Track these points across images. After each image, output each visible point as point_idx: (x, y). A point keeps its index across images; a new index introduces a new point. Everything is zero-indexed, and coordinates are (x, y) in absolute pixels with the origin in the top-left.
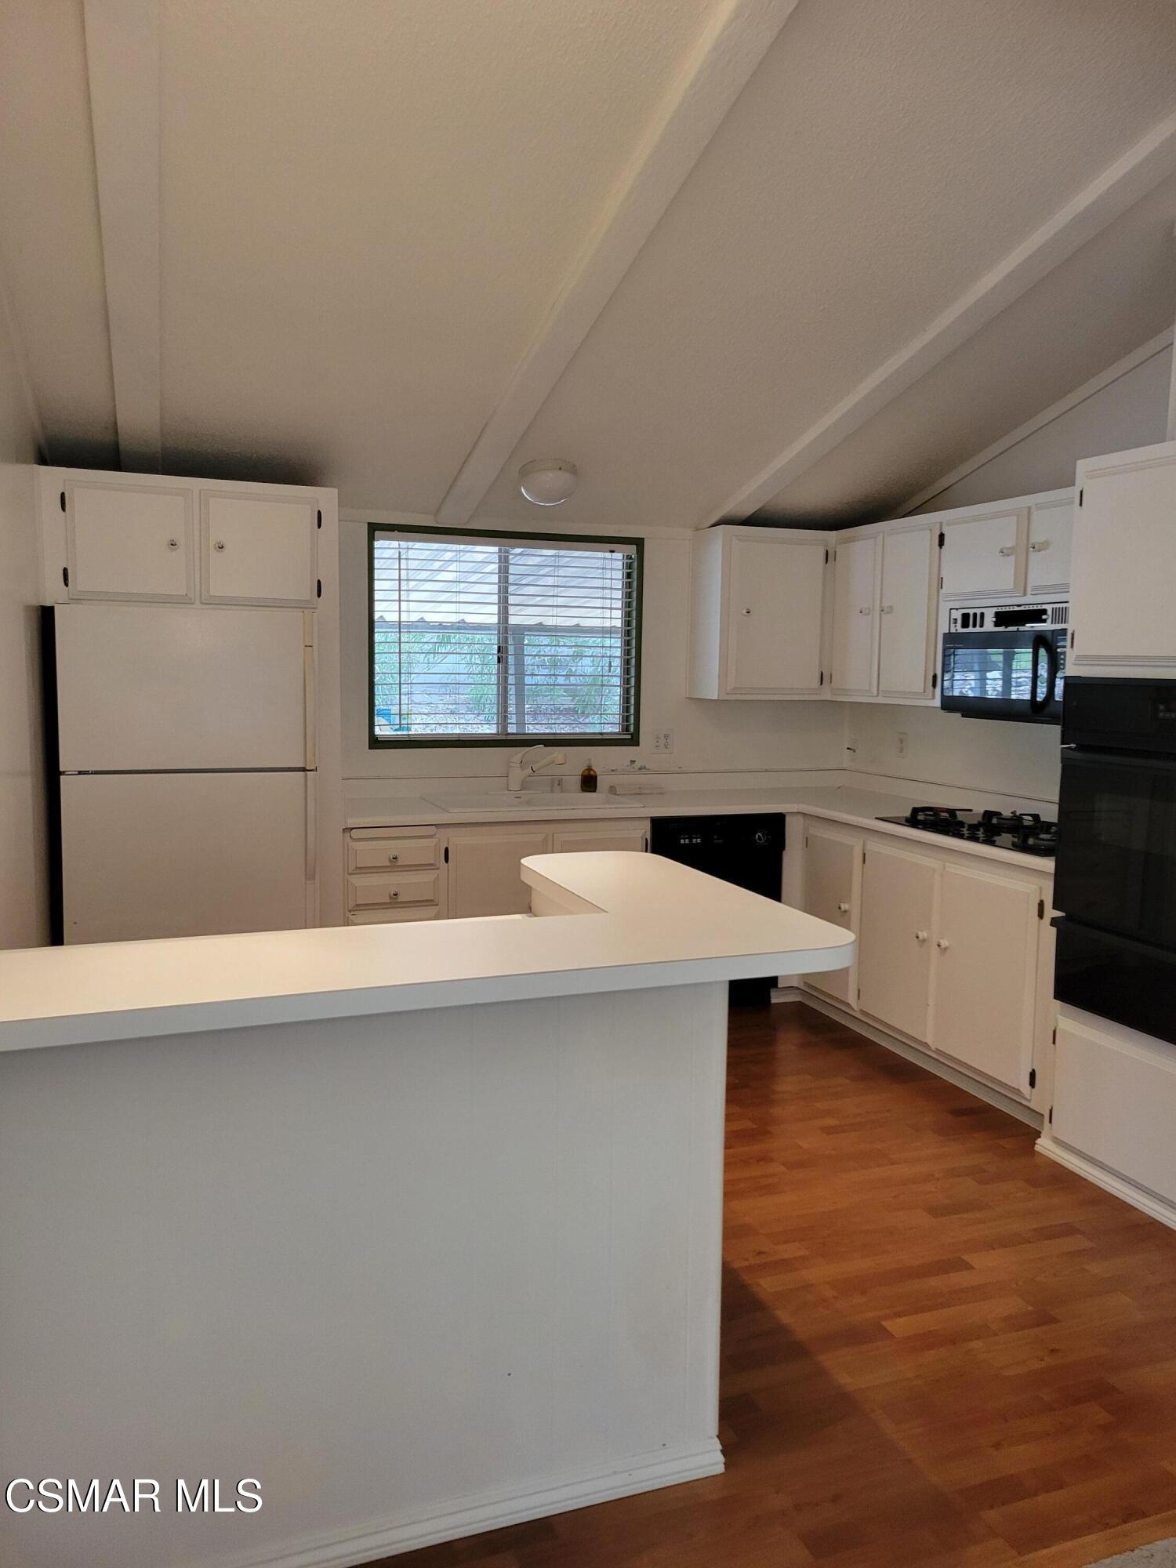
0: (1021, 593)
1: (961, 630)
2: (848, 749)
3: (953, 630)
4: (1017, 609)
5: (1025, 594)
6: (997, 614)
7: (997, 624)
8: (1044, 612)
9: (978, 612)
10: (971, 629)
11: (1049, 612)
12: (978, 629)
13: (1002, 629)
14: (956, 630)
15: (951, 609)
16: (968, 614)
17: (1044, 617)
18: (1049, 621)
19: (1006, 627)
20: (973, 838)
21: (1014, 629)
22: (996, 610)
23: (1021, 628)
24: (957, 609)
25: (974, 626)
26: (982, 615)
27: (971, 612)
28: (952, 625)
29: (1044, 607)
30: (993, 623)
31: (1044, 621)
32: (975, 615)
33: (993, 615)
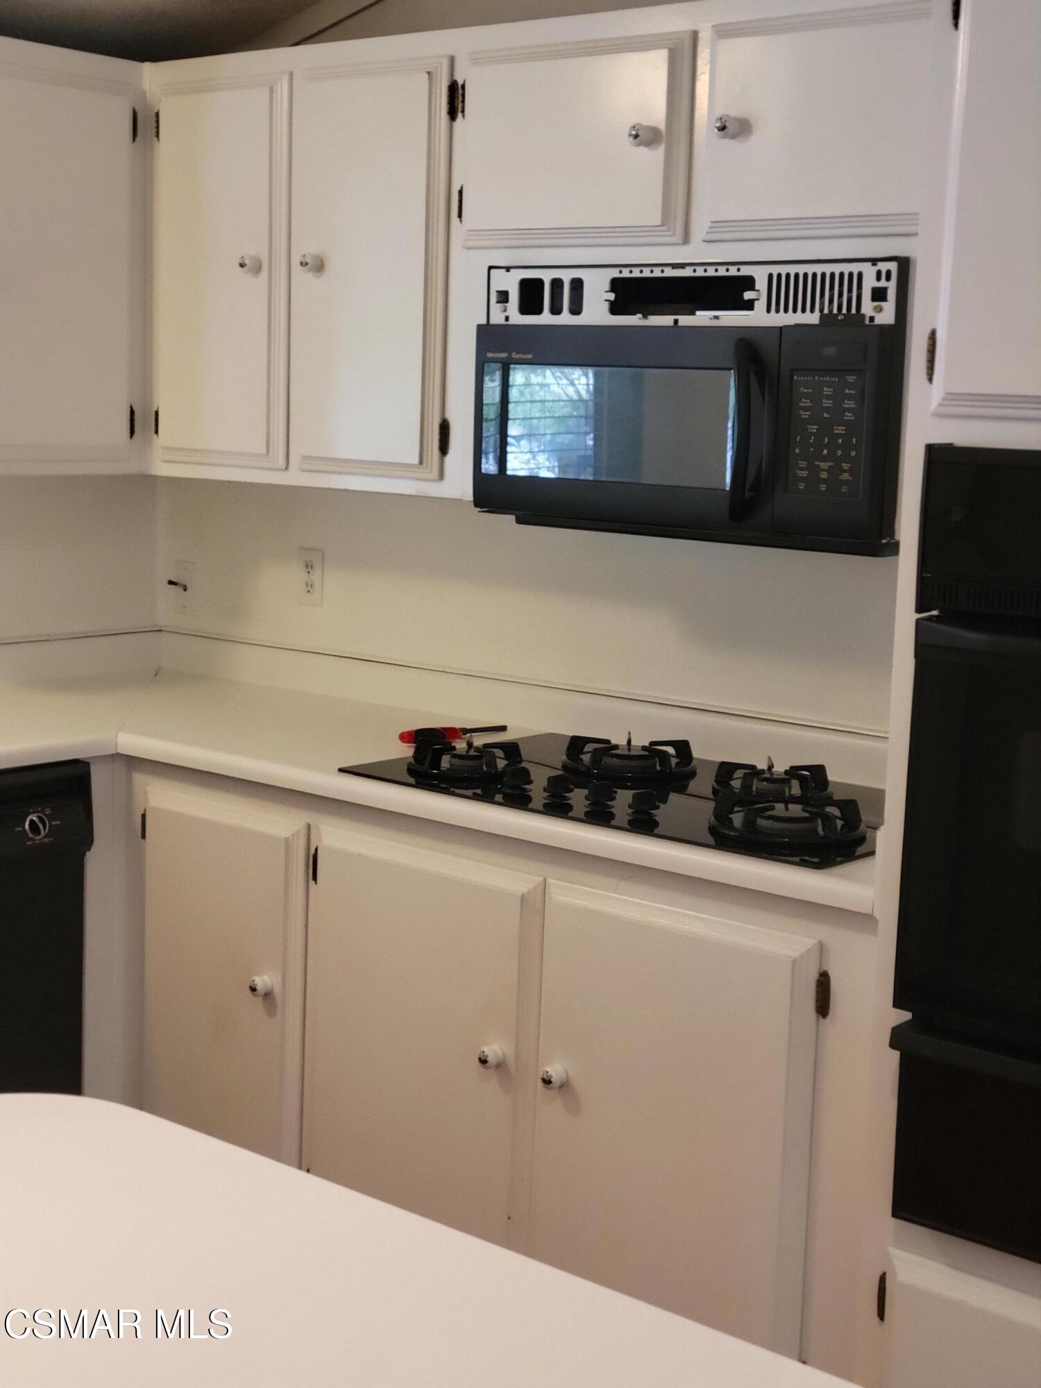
0: (678, 238)
1: (517, 319)
2: (171, 583)
3: (497, 318)
4: (669, 273)
5: (686, 240)
6: (616, 284)
7: (615, 308)
8: (749, 283)
9: (566, 276)
10: (546, 318)
11: (761, 284)
12: (565, 318)
13: (634, 320)
14: (507, 318)
15: (490, 268)
16: (540, 282)
17: (748, 295)
18: (761, 305)
19: (645, 316)
20: (557, 808)
21: (666, 320)
22: (615, 273)
23: (685, 320)
24: (508, 269)
25: (556, 310)
26: (577, 285)
27: (547, 276)
28: (496, 308)
29: (746, 271)
30: (607, 305)
31: (749, 305)
32: (557, 284)
33: (607, 286)
